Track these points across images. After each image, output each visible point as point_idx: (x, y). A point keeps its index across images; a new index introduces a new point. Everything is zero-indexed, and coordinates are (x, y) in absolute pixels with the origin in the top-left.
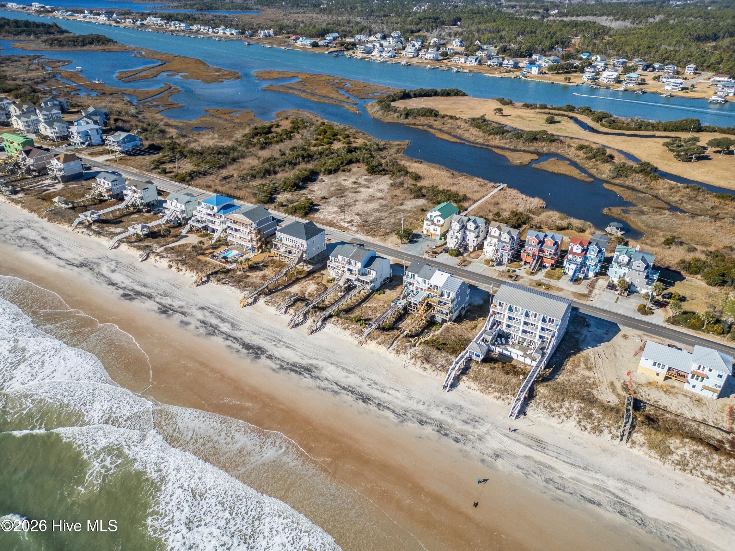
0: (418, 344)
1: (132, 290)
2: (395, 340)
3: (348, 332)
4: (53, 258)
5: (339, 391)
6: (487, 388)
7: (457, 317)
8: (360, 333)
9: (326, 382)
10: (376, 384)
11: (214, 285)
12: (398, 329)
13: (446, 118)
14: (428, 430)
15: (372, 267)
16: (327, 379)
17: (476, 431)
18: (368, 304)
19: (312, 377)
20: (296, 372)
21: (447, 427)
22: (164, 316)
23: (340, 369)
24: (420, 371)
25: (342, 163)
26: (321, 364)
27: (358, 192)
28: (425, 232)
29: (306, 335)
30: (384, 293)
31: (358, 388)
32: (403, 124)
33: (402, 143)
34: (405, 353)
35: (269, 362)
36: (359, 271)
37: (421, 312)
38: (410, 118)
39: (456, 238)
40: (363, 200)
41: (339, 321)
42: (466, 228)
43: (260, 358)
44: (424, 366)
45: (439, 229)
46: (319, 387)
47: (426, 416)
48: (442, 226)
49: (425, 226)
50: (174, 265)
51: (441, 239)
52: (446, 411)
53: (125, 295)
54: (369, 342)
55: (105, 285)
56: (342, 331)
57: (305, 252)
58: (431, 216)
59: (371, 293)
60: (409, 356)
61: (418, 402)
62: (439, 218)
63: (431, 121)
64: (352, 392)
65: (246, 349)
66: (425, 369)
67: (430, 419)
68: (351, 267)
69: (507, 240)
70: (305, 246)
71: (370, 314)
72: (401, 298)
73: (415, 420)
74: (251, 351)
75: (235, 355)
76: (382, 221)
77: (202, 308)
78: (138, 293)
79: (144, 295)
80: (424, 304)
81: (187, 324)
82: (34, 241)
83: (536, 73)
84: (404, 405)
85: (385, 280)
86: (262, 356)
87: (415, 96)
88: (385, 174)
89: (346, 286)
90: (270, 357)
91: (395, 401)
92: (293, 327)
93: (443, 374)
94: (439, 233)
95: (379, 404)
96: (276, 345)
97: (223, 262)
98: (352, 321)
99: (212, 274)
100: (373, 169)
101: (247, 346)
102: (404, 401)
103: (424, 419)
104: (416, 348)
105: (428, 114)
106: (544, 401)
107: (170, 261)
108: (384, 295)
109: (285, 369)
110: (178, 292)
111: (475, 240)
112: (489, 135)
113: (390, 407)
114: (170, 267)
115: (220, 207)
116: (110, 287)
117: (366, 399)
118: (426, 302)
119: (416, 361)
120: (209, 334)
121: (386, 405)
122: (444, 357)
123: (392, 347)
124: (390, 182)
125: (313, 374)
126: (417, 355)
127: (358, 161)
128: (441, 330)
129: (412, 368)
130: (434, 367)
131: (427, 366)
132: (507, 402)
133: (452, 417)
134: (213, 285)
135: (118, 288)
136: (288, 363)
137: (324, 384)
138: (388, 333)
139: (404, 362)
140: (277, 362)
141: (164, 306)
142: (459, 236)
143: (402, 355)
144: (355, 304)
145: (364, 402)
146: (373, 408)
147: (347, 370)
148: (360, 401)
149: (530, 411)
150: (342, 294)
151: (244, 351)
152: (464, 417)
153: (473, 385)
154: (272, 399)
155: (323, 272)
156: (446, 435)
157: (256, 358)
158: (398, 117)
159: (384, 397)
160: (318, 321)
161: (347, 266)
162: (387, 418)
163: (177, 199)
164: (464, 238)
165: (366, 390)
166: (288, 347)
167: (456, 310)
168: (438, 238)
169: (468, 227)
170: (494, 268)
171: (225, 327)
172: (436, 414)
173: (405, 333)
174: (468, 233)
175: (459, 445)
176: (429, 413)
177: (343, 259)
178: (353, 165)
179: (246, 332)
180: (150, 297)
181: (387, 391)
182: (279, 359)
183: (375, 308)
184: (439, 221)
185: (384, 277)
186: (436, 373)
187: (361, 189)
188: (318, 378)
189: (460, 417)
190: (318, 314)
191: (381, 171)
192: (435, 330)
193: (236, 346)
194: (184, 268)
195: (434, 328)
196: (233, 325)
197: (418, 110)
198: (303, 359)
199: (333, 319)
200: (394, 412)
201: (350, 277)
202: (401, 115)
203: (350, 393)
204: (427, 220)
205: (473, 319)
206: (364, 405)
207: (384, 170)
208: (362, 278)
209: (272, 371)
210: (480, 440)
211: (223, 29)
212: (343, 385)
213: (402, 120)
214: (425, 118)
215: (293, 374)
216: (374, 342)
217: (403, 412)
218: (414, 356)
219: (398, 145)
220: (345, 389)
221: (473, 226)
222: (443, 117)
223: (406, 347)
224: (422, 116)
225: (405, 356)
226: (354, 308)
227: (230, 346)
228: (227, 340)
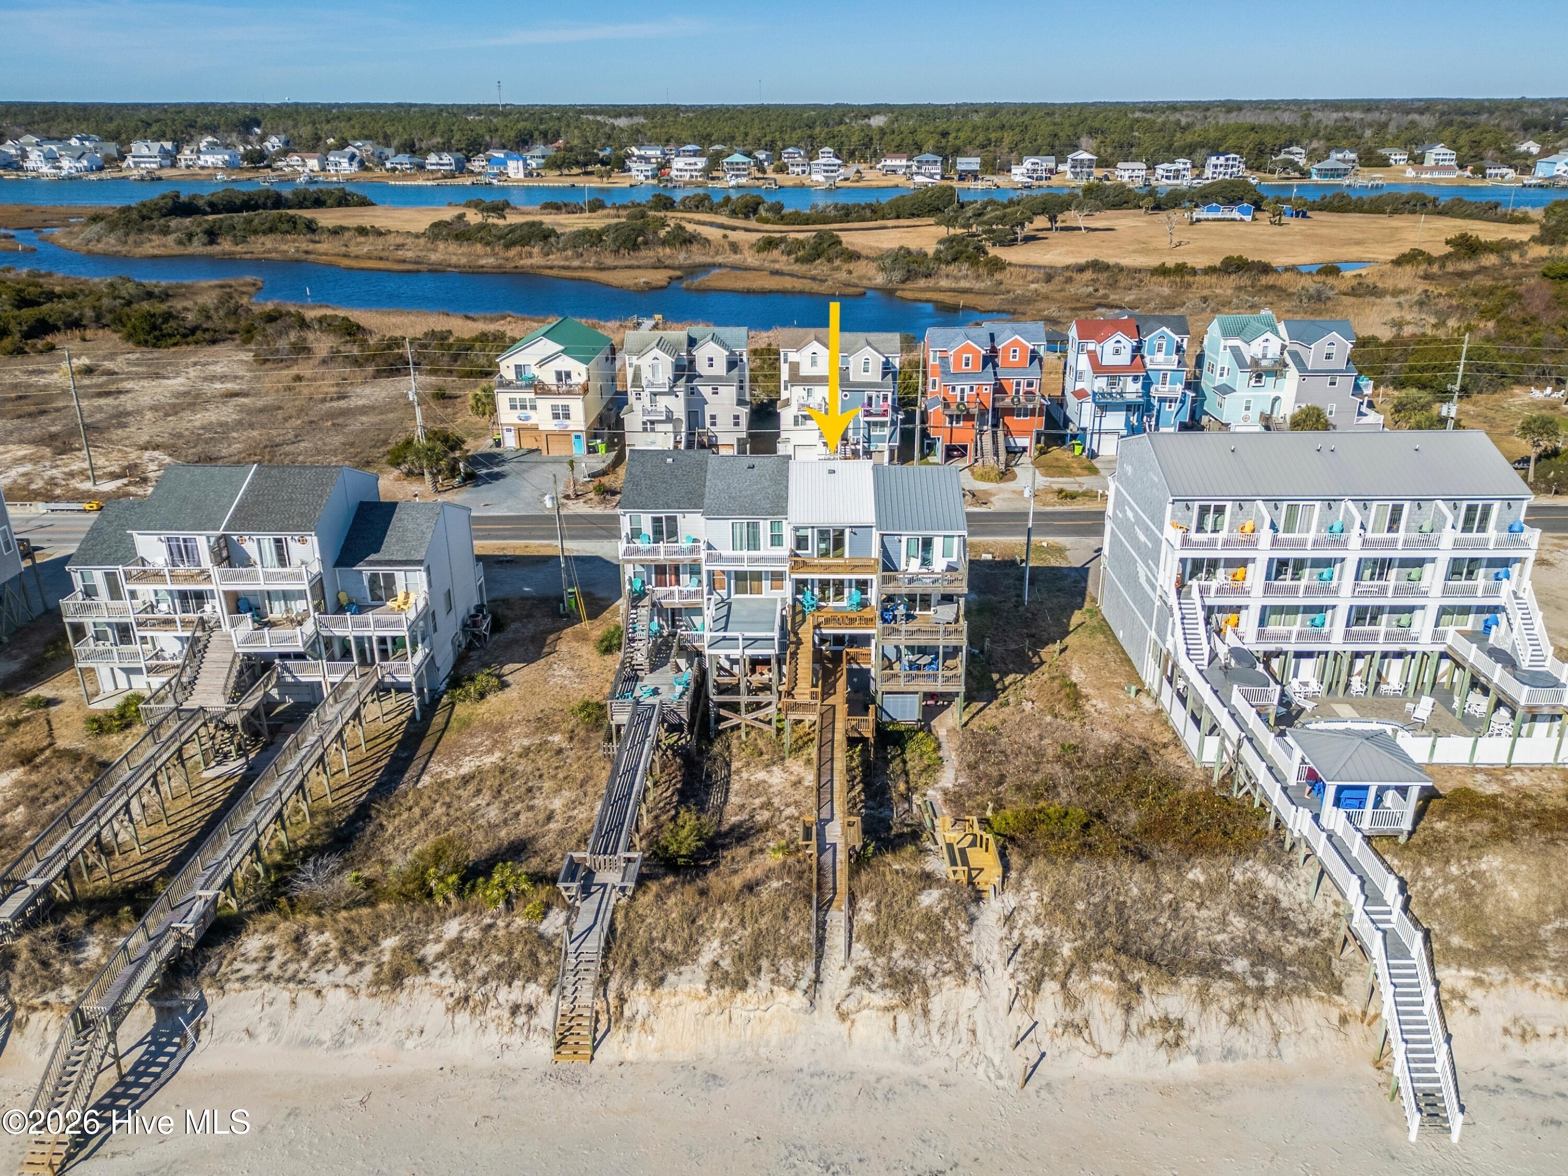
15: (391, 547)
18: (442, 768)
25: (4, 332)
27: (120, 392)
28: (510, 441)
30: (504, 685)
32: (210, 255)
36: (318, 586)
39: (669, 419)
41: (315, 940)
42: (695, 372)
44: (1148, 1008)
45: (574, 405)
48: (584, 389)
49: (507, 415)
51: (592, 450)
58: (519, 369)
59: (429, 707)
62: (563, 363)
68: (250, 584)
69: (874, 375)
76: (287, 448)
80: (805, 650)
83: (521, 175)
85: (470, 625)
87: (215, 208)
89: (250, 703)
94: (578, 421)
98: (413, 899)
104: (1000, 905)
108: (512, 693)
112: (508, 246)
119: (1071, 1001)
122: (1213, 889)
123: (840, 971)
124: (249, 355)
126: (1048, 951)
127: (76, 325)
130: (1218, 987)
138: (724, 881)
139: (987, 1045)
142: (678, 406)
143: (956, 996)
144: (362, 793)
150: (235, 765)
155: (44, 691)
160: (117, 1013)
161: (221, 584)
164: (694, 416)
168: (580, 446)
169: (702, 367)
174: (706, 391)
177: (183, 549)
178: (58, 335)
183: (506, 770)
184: (563, 376)
185: (462, 607)
186: (1259, 1023)
187: (127, 384)
190: (93, 951)
195: (914, 761)
201: (269, 642)
202: (190, 235)
204: (506, 385)
208: (345, 629)
213: (201, 249)
214: (276, 237)
218: (1039, 966)
219: (222, 287)
221: (721, 356)
222: (336, 231)
223: (932, 923)
224: (264, 233)
225: (970, 994)
226: (363, 813)
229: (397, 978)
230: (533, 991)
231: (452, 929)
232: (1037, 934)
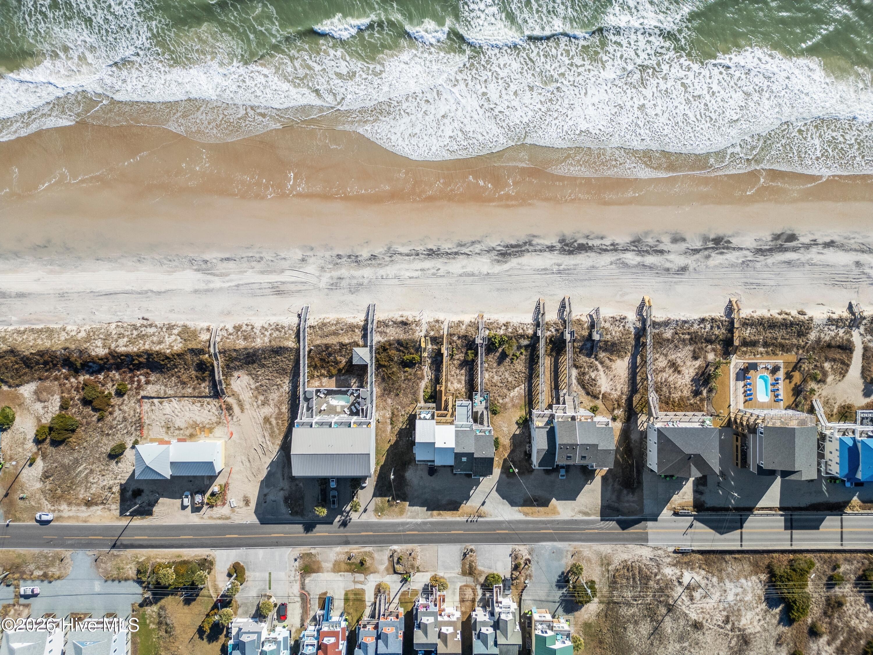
5: (459, 248)
6: (337, 322)
8: (488, 326)
9: (477, 251)
10: (434, 274)
11: (712, 312)
14: (365, 254)
16: (479, 254)
17: (329, 275)
19: (494, 249)
20: (512, 246)
21: (352, 265)
22: (712, 236)
23: (477, 272)
24: (405, 314)
26: (498, 268)
31: (446, 261)
35: (548, 243)
41: (521, 330)
43: (560, 242)
44: (405, 318)
46: (479, 242)
47: (374, 266)
50: (800, 317)
52: (361, 280)
54: (472, 319)
56: (510, 320)
61: (387, 276)
64: (447, 254)
65: (583, 245)
67: (369, 265)
71: (507, 374)
73: (381, 256)
74: (576, 245)
75: (587, 233)
77: (684, 269)
78: (781, 249)
79: (769, 250)
81: (675, 240)
84: (397, 266)
86: (560, 245)
90: (551, 249)
91: (406, 266)
92: (565, 300)
95: (418, 255)
96: (559, 265)
98: (510, 340)
99: (733, 326)
101: (584, 248)
102: (399, 270)
103: (373, 262)
104: (422, 334)
106: (286, 333)
107: (811, 319)
108: (514, 419)
109: (525, 244)
113: (407, 258)
114: (800, 312)
117: (432, 253)
119: (414, 319)
120: (639, 241)
121: (412, 258)
122: (390, 336)
123: (446, 324)
125: (496, 253)
128: (422, 393)
129: (414, 314)
130: (394, 321)
133: (354, 277)
136: (528, 251)
137: (477, 248)
140: (539, 247)
145: (431, 250)
147: (469, 275)
148: (435, 248)
149: (296, 320)
151: (583, 241)
152: (344, 283)
153: (350, 320)
156: (349, 257)
159: (418, 265)
162: (403, 245)
165: (438, 263)
166: (545, 269)
171: (630, 258)
172: (367, 273)
175: (335, 252)
176: (373, 270)
179: (603, 263)
181: (420, 273)
182: (541, 251)
186: (389, 316)
188: (488, 251)
189: (348, 281)
192: (426, 387)
193: (597, 242)
195: (429, 390)
196: (625, 265)
198: (518, 264)
199: (530, 331)
200: (401, 254)
203: (449, 251)
205: (400, 435)
206: (429, 247)
209: (535, 234)
210: (322, 268)
212: (461, 257)
215: (514, 242)
216: (466, 321)
217: (393, 258)
218: (418, 324)
225: (428, 320)
227: (602, 238)
228: (612, 245)
230: (488, 321)
231: (502, 332)
232: (418, 328)
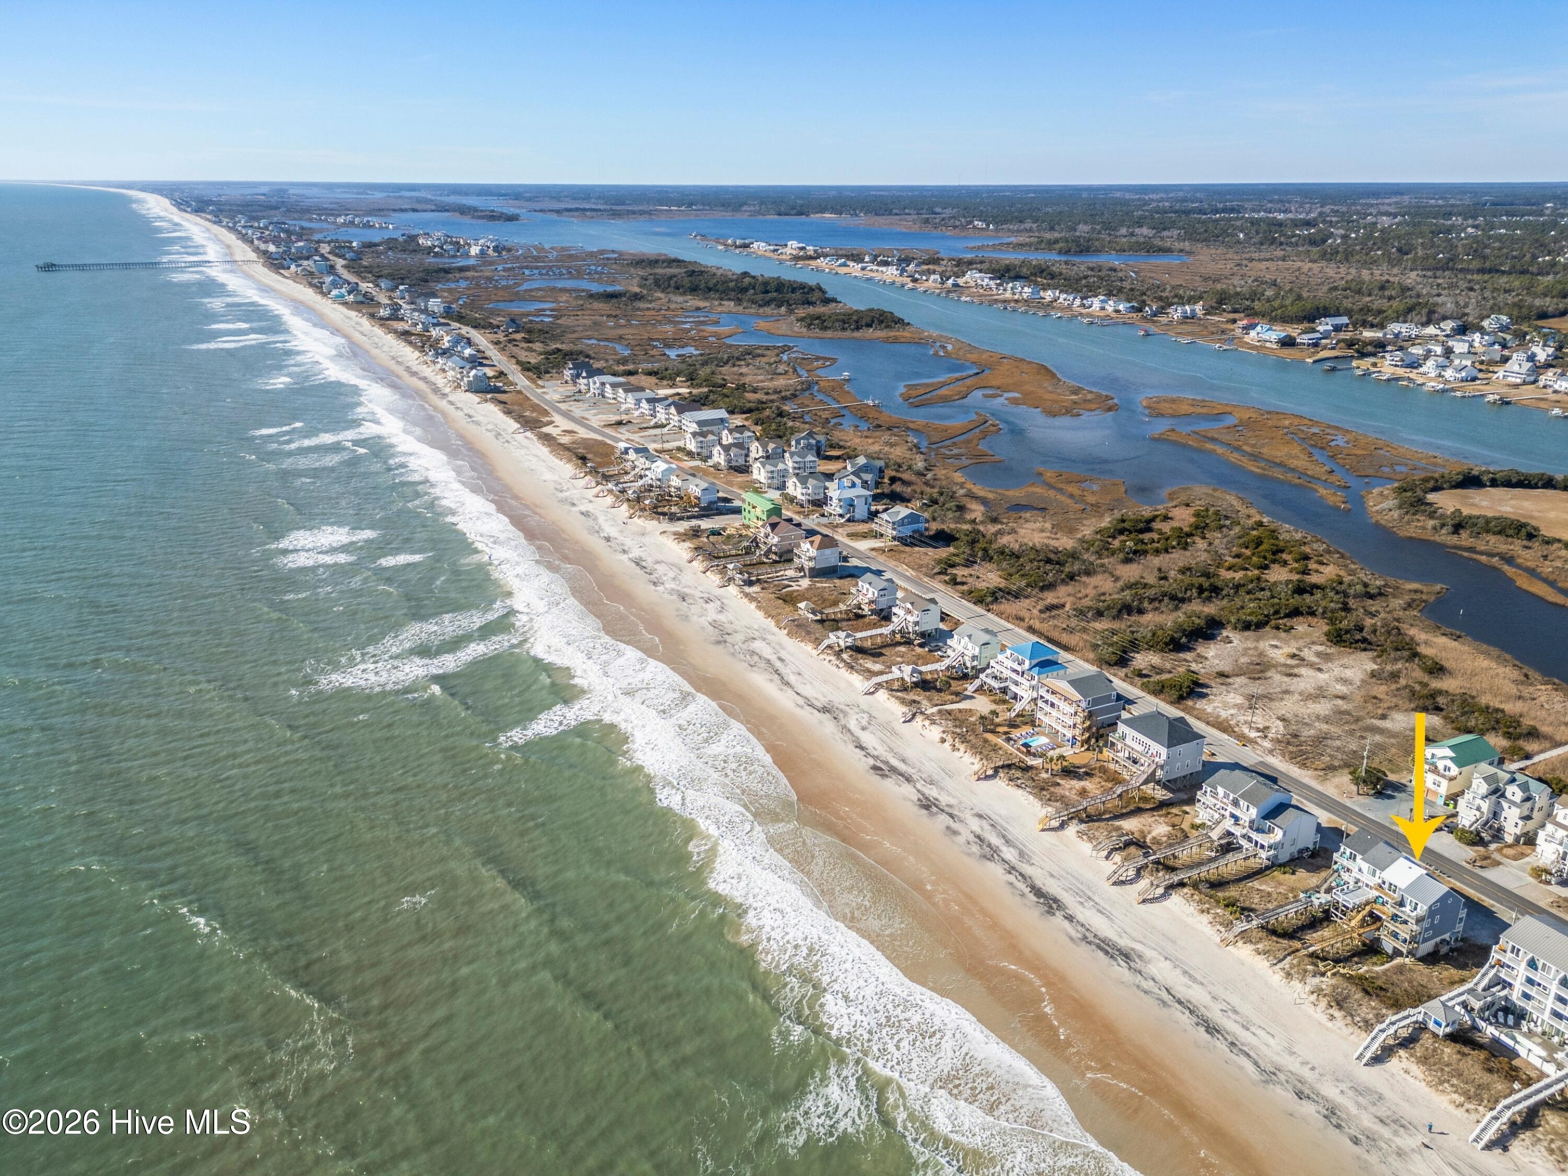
0: (1329, 974)
1: (886, 763)
2: (1289, 954)
3: (1206, 918)
4: (790, 691)
5: (1170, 1003)
6: (1441, 1082)
7: (1429, 954)
8: (1228, 925)
9: (1151, 983)
10: (1236, 1012)
11: (1003, 784)
12: (1300, 939)
13: (1556, 545)
14: (1308, 1109)
15: (1278, 820)
16: (1153, 979)
17: (1397, 1140)
18: (1256, 884)
19: (1130, 968)
20: (1107, 953)
21: (1344, 1116)
22: (924, 812)
23: (1178, 972)
24: (1324, 1019)
25: (1277, 612)
26: (1148, 953)
27: (1296, 675)
28: (1415, 783)
29: (1135, 903)
30: (1293, 873)
31: (1202, 1009)
32: (1443, 546)
33: (1425, 589)
34: (1303, 980)
35: (1066, 924)
36: (1252, 822)
37: (1353, 923)
38: (1464, 534)
39: (1479, 809)
40: (1301, 694)
41: (1195, 897)
42: (1503, 796)
43: (1054, 914)
44: (1331, 1011)
45: (1444, 783)
46: (1138, 987)
47: (1312, 1088)
48: (1451, 779)
49: (1418, 772)
50: (949, 738)
51: (1446, 804)
52: (1351, 1093)
53: (875, 768)
54: (1240, 944)
55: (851, 747)
56: (1196, 913)
57: (1162, 767)
58: (1433, 756)
59: (1267, 868)
60: (1308, 988)
61: (1304, 1063)
62: (1449, 763)
63: (1516, 547)
64: (1191, 1012)
65: (1035, 895)
66: (1332, 1018)
67: (1318, 1095)
68: (1237, 813)
70: (1164, 757)
71: (1256, 901)
72: (1323, 889)
73: (1290, 1087)
74: (1042, 900)
75: (1018, 898)
76: (1329, 742)
77: (980, 816)
78: (893, 770)
79: (902, 775)
80: (1364, 912)
81: (955, 833)
82: (768, 661)
84: (1277, 1059)
85: (1301, 851)
86: (1057, 913)
87: (1494, 483)
88: (1365, 650)
89: (1223, 842)
90: (1070, 918)
91: (1264, 1049)
92: (1115, 884)
93: (1364, 1034)
94: (1443, 791)
95: (1232, 1044)
96: (1082, 903)
97: (1022, 752)
98: (1218, 902)
99: (1003, 767)
100: (1339, 636)
101: (1038, 892)
102: (1278, 1054)
103: (1307, 1091)
104: (1324, 979)
105: (1511, 532)
106: (1552, 1141)
107: (944, 732)
108: (1293, 877)
109: (1090, 943)
110: (948, 783)
111: (1521, 823)
113: (1252, 1054)
114: (943, 741)
115: (1035, 662)
116: (858, 750)
117: (1212, 1029)
118: (1368, 908)
119: (1318, 1000)
120: (984, 857)
121: (1245, 1048)
122: (1374, 1008)
123: (1280, 965)
124: (1372, 666)
125: (1132, 964)
126: (1322, 990)
127: (1312, 614)
128: (1387, 966)
129: (1311, 1010)
130: (1349, 1018)
131: (1338, 1014)
132: (1474, 1117)
133: (1359, 1105)
134: (1000, 785)
135: (868, 755)
136: (1095, 936)
137: (1148, 985)
138: (1280, 940)
139: (1296, 996)
140: (1080, 928)
141: (927, 798)
142: (1485, 806)
143: (1295, 983)
144: (1233, 878)
145: (1207, 1031)
146: (1221, 1046)
147: (1190, 976)
148: (1202, 1030)
149: (1517, 1147)
150: (1213, 854)
151: (1032, 897)
152: (1383, 1112)
153: (1416, 1070)
154: (1062, 978)
155: (1187, 808)
156: (1338, 1126)
157: (1048, 912)
158: (1435, 528)
159: (1244, 1036)
160: (1158, 886)
161: (1231, 809)
162: (1241, 1068)
163: (970, 637)
164: (1496, 815)
165: (1215, 1014)
166: (1101, 912)
167: (1425, 940)
168: (1441, 802)
169: (1508, 794)
170: (1549, 887)
171: (1009, 854)
172: (1331, 1091)
173: (1311, 949)
174: (1505, 805)
175: (1356, 1149)
176: (1318, 1086)
177: (1226, 796)
178: (1301, 619)
179: (1039, 870)
180: (908, 779)
181: (1253, 1029)
182: (1082, 925)
183: (1269, 894)
184: (1446, 768)
185: (1300, 845)
186: (1350, 1029)
187: (1303, 671)
188: (1140, 972)
189: (1373, 1110)
190: (1161, 874)
191: (1357, 641)
192: (1375, 964)
193: (1021, 886)
194: (962, 748)
195: (1375, 959)
196: (1022, 854)
197: (1488, 521)
198: (1121, 937)
199: (1186, 890)
200: (1256, 1064)
201: (1233, 829)
202: (1443, 525)
203: (1187, 1012)
204: (1424, 760)
205: (1463, 967)
206: (1208, 1037)
207: (1364, 640)
208: (1254, 836)
209: (1068, 940)
210: (1399, 1154)
211: (1102, 301)
212: (1178, 995)
213: (1445, 537)
214: (1502, 538)
215: (1101, 954)
216: (1250, 947)
217: (1272, 1070)
218: (1318, 991)
219: (1416, 591)
220: (1180, 1002)
221: (1520, 795)
222: (1548, 542)
223: (1306, 971)
224: (1494, 533)
225: (1300, 985)
226: (1228, 883)
227: (1011, 884)
228: (1010, 873)
229: (1203, 911)
230: (1223, 930)
231: (1219, 911)
232: (1324, 987)
